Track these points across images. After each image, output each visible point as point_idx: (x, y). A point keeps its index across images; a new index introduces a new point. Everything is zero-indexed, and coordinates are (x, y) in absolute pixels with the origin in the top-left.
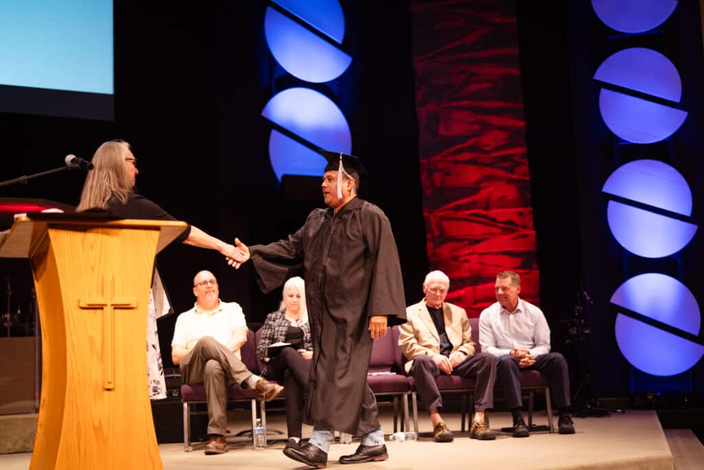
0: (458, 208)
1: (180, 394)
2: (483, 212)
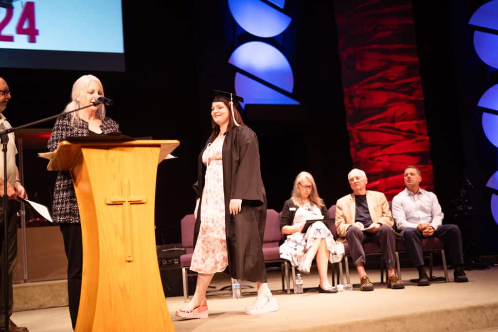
1: (179, 262)
2: (390, 125)
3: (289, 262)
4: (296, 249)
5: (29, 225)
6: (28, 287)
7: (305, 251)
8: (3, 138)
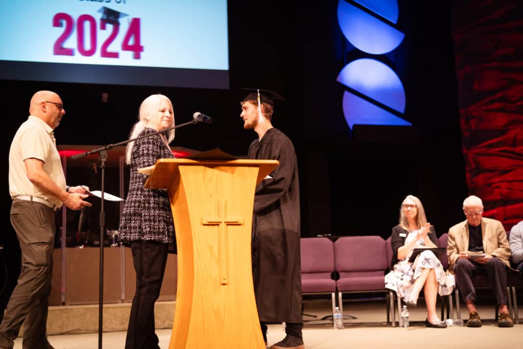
2: (511, 149)
3: (394, 292)
4: (402, 279)
6: (124, 307)
7: (412, 282)
8: (101, 155)
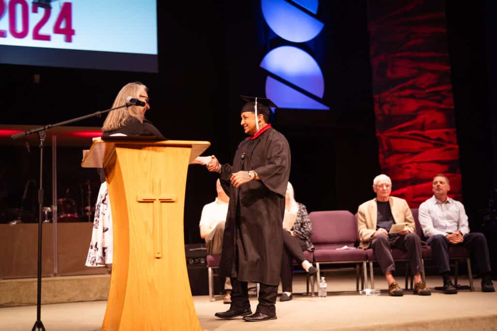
0: (402, 130)
1: (206, 261)
2: (420, 132)
5: (60, 220)
6: (57, 280)
8: (40, 135)
